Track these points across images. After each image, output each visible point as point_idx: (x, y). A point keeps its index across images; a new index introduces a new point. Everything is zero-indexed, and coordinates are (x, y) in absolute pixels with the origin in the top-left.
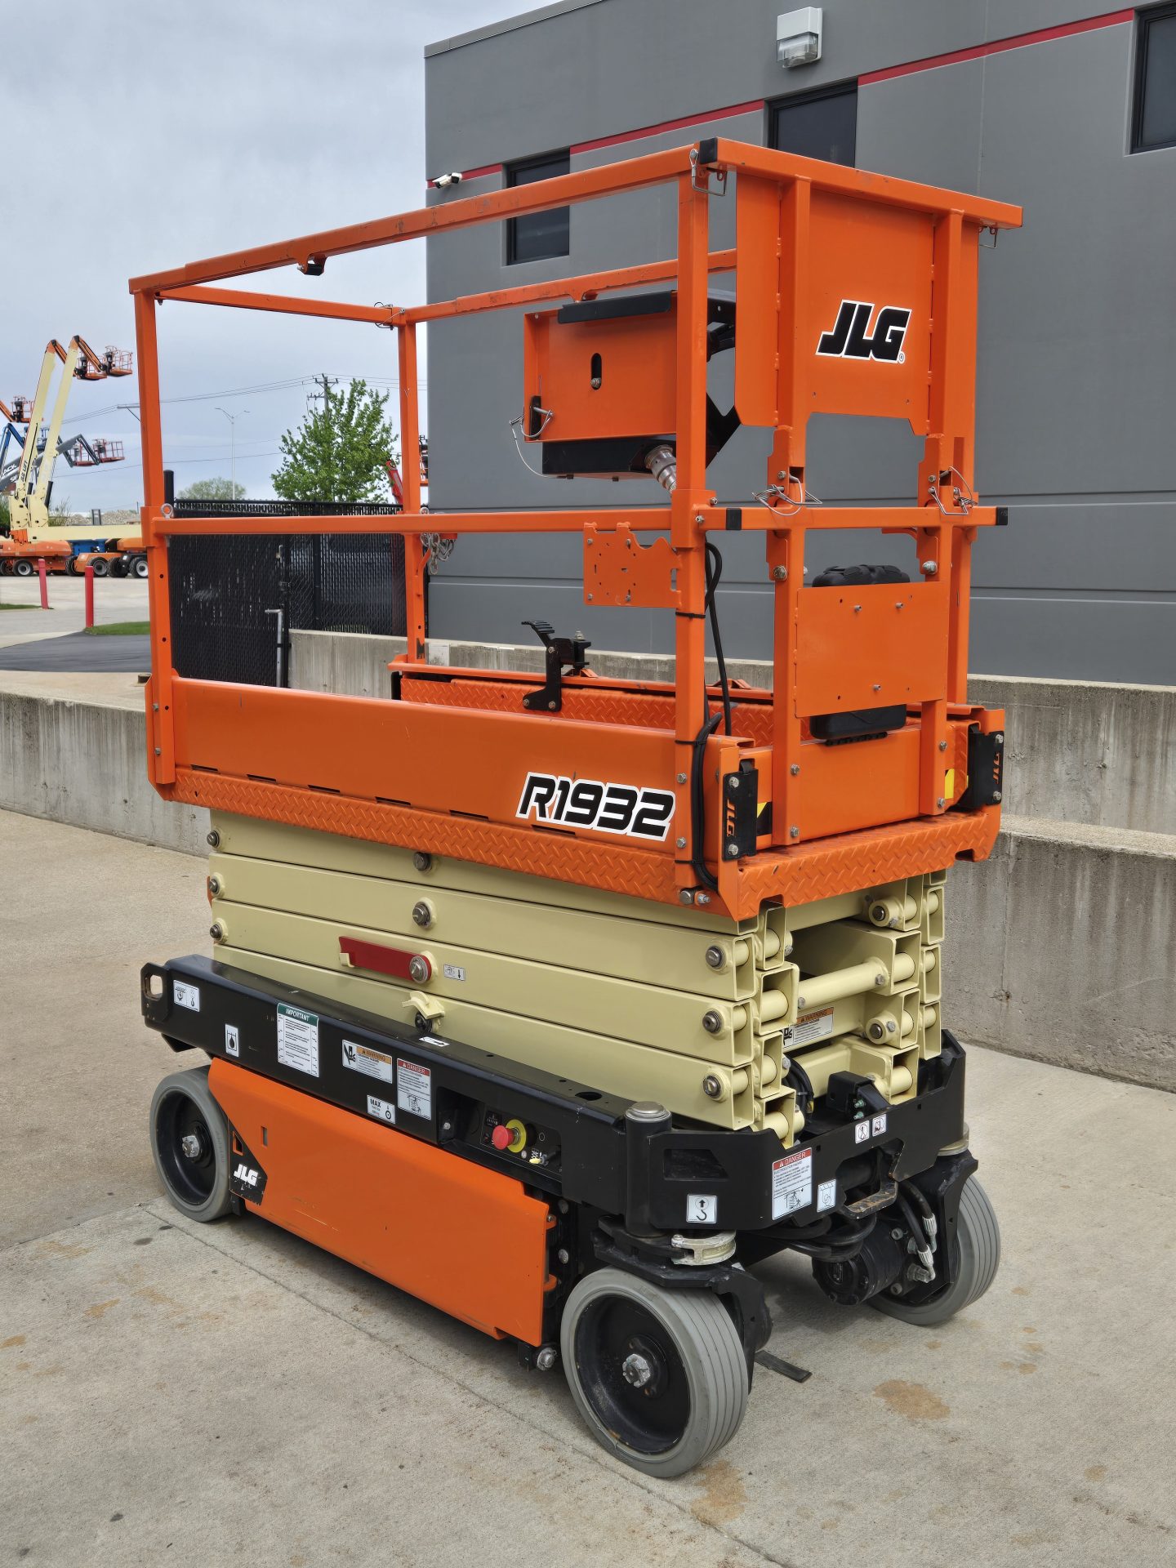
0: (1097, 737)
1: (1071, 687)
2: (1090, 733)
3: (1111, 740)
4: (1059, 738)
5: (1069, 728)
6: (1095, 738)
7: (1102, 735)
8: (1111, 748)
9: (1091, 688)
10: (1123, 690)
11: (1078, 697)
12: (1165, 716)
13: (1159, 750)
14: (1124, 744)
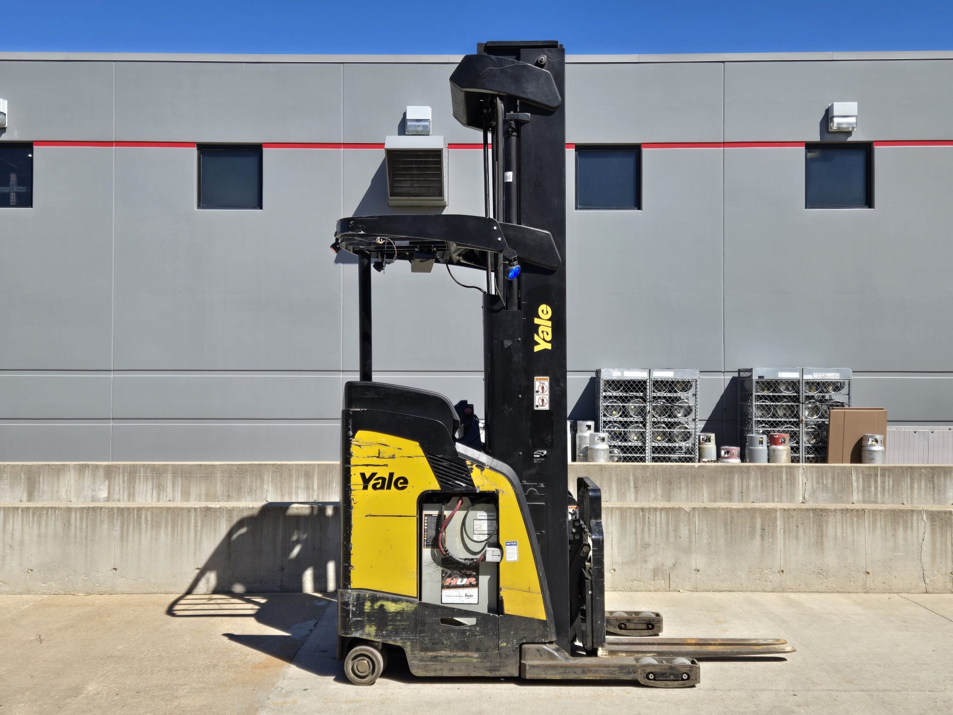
0: (263, 487)
1: (248, 464)
2: (259, 486)
3: (270, 489)
4: (243, 490)
5: (248, 485)
6: (262, 488)
7: (265, 487)
8: (270, 493)
9: (258, 465)
10: (275, 464)
11: (252, 469)
12: (296, 475)
13: (294, 491)
14: (277, 490)
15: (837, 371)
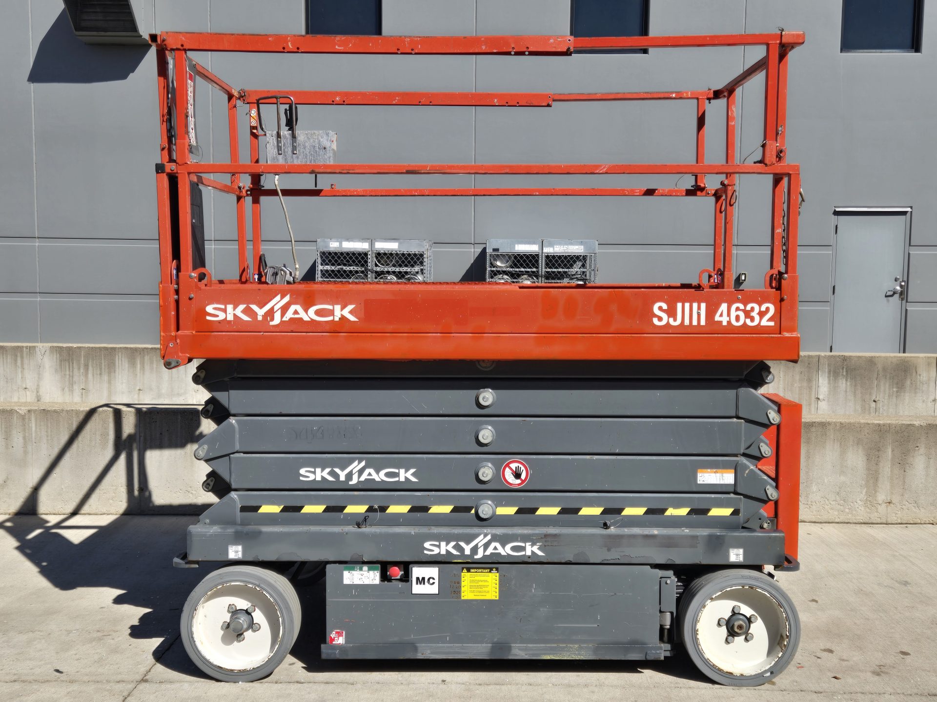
15: (581, 243)
